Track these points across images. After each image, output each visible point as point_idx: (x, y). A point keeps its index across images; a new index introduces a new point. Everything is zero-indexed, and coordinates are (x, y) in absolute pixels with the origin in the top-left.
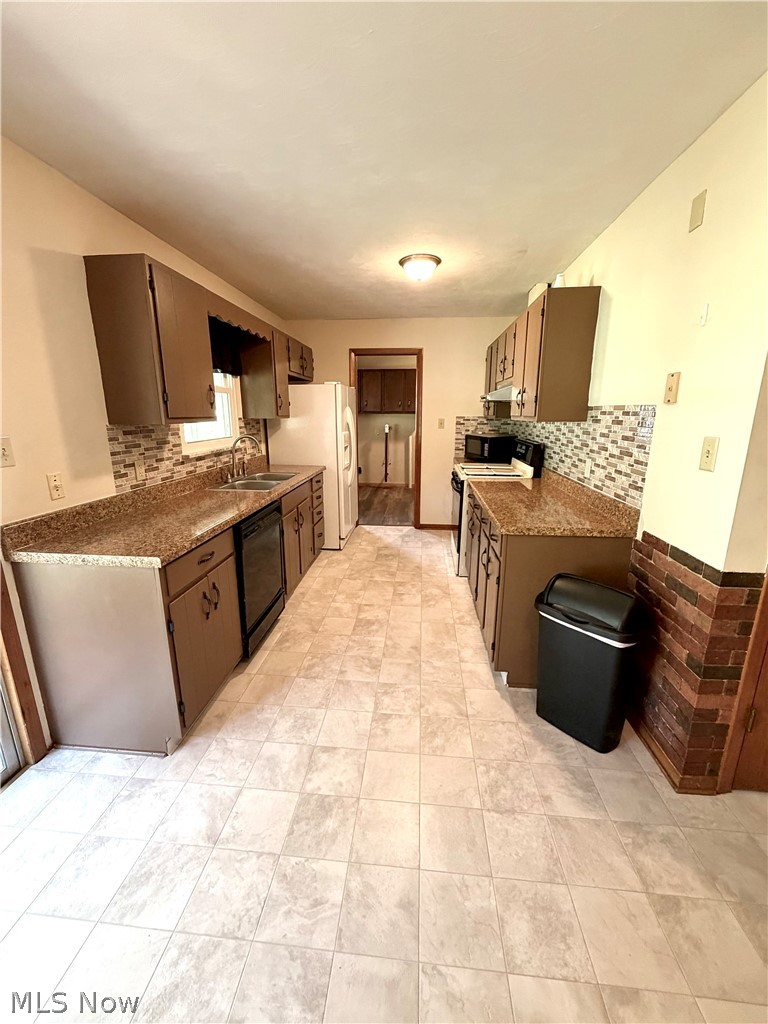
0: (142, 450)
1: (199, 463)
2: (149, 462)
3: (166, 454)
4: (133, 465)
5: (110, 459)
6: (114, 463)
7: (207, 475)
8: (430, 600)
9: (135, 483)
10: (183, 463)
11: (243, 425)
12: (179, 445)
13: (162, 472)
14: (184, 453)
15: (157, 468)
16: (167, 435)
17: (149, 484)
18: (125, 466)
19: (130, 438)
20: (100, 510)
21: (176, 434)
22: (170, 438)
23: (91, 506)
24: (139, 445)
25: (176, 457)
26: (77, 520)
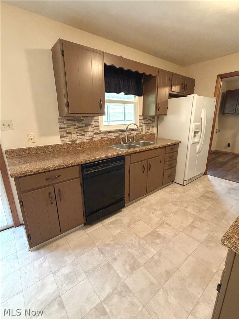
0: (76, 127)
1: (110, 134)
2: (80, 132)
3: (90, 129)
4: (71, 133)
5: (59, 130)
6: (60, 132)
7: (112, 139)
8: (211, 242)
9: (71, 140)
10: (99, 134)
11: (142, 118)
12: (98, 126)
13: (87, 137)
14: (100, 130)
15: (84, 135)
16: (92, 121)
17: (79, 141)
18: (66, 133)
19: (70, 122)
20: (50, 148)
21: (97, 121)
22: (93, 123)
23: (45, 147)
24: (75, 125)
25: (95, 131)
26: (38, 151)
